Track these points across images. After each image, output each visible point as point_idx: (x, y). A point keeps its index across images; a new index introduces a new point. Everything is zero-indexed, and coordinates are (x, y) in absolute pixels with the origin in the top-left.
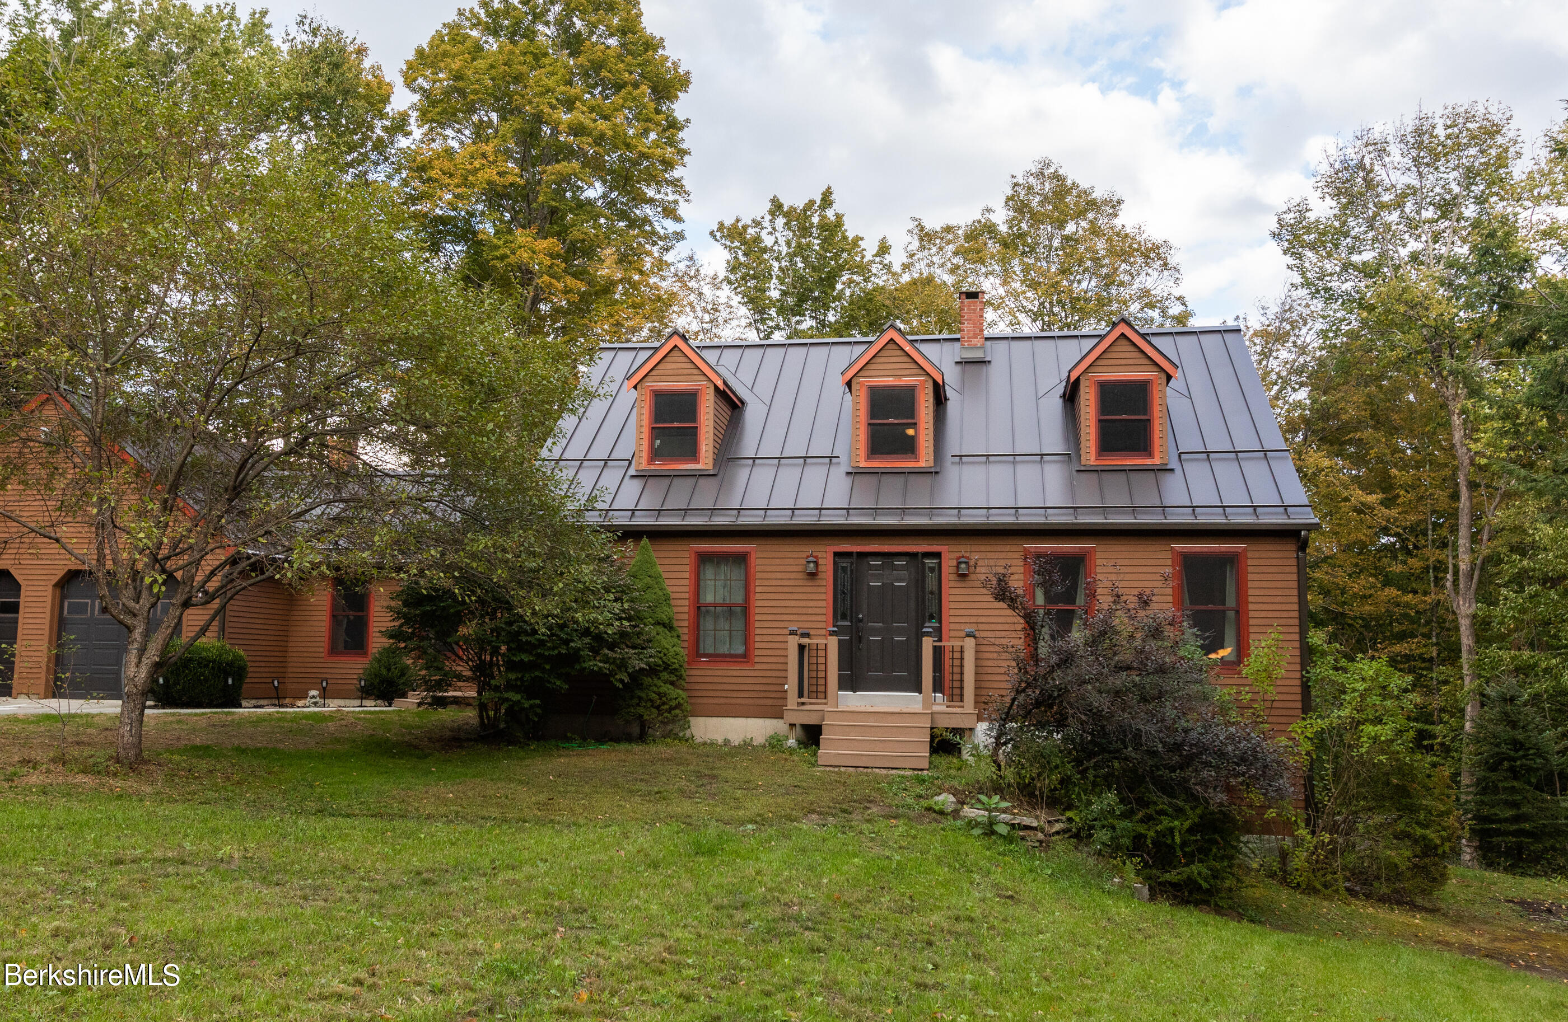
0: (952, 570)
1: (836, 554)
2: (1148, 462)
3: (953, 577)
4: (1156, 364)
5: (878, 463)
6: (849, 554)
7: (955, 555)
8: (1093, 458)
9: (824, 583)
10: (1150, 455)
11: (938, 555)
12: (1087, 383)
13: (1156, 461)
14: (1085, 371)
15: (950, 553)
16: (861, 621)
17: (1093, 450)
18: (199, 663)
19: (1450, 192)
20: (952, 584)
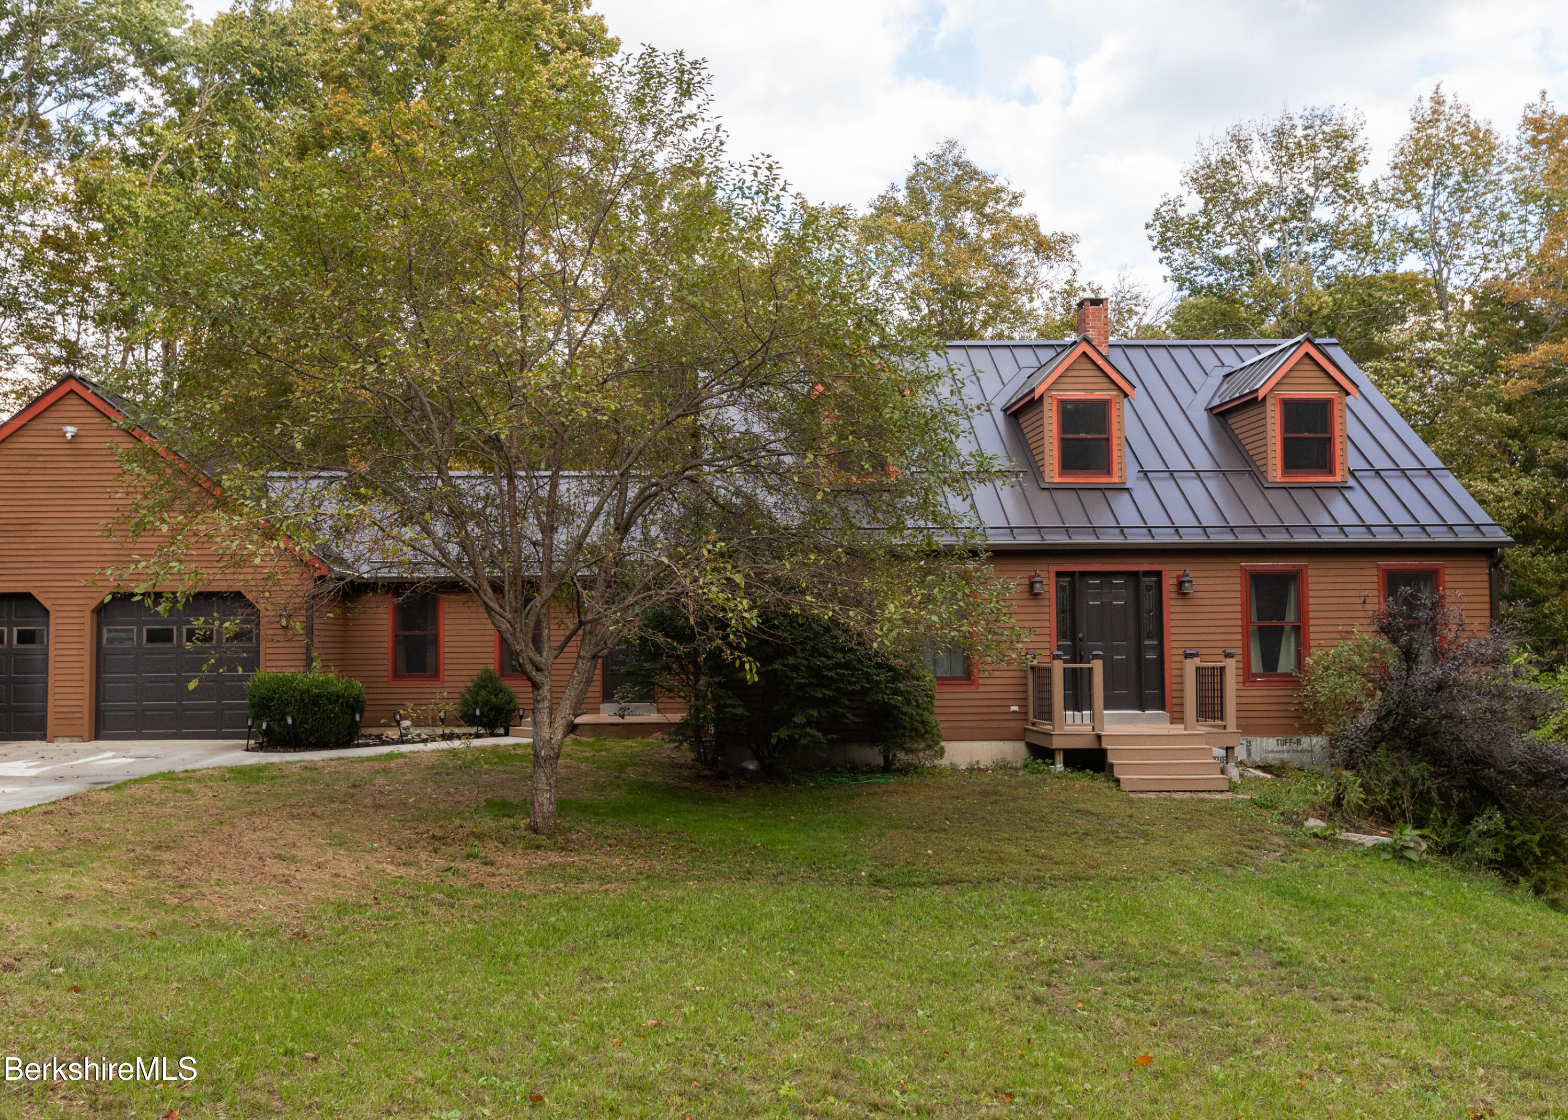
0: (1173, 588)
1: (1059, 574)
2: (1330, 479)
3: (1173, 595)
4: (1337, 384)
5: (1069, 480)
6: (1071, 574)
7: (1175, 574)
8: (1279, 475)
9: (1046, 603)
10: (1331, 472)
11: (1158, 574)
12: (1272, 401)
13: (1338, 478)
14: (1272, 390)
15: (1171, 572)
16: (1081, 640)
17: (1279, 467)
18: (328, 699)
19: (1302, 191)
20: (1172, 602)
